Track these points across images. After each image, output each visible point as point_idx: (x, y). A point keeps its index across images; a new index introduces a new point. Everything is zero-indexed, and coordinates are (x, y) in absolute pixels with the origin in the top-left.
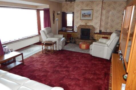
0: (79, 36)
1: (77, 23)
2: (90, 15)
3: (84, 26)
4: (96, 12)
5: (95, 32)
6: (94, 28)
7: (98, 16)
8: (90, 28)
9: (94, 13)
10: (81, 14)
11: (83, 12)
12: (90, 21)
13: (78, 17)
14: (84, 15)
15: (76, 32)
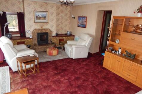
0: (36, 42)
1: (31, 27)
2: (45, 17)
3: (40, 30)
4: (51, 15)
5: (53, 35)
6: (51, 31)
7: (54, 19)
8: (48, 32)
9: (49, 16)
10: (35, 16)
11: (37, 14)
12: (45, 24)
13: (31, 20)
14: (38, 18)
15: (31, 37)
